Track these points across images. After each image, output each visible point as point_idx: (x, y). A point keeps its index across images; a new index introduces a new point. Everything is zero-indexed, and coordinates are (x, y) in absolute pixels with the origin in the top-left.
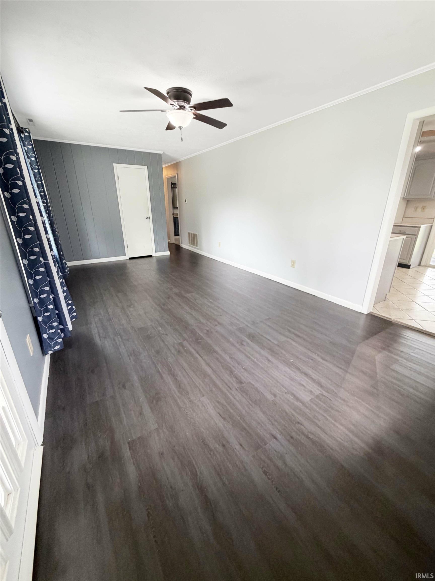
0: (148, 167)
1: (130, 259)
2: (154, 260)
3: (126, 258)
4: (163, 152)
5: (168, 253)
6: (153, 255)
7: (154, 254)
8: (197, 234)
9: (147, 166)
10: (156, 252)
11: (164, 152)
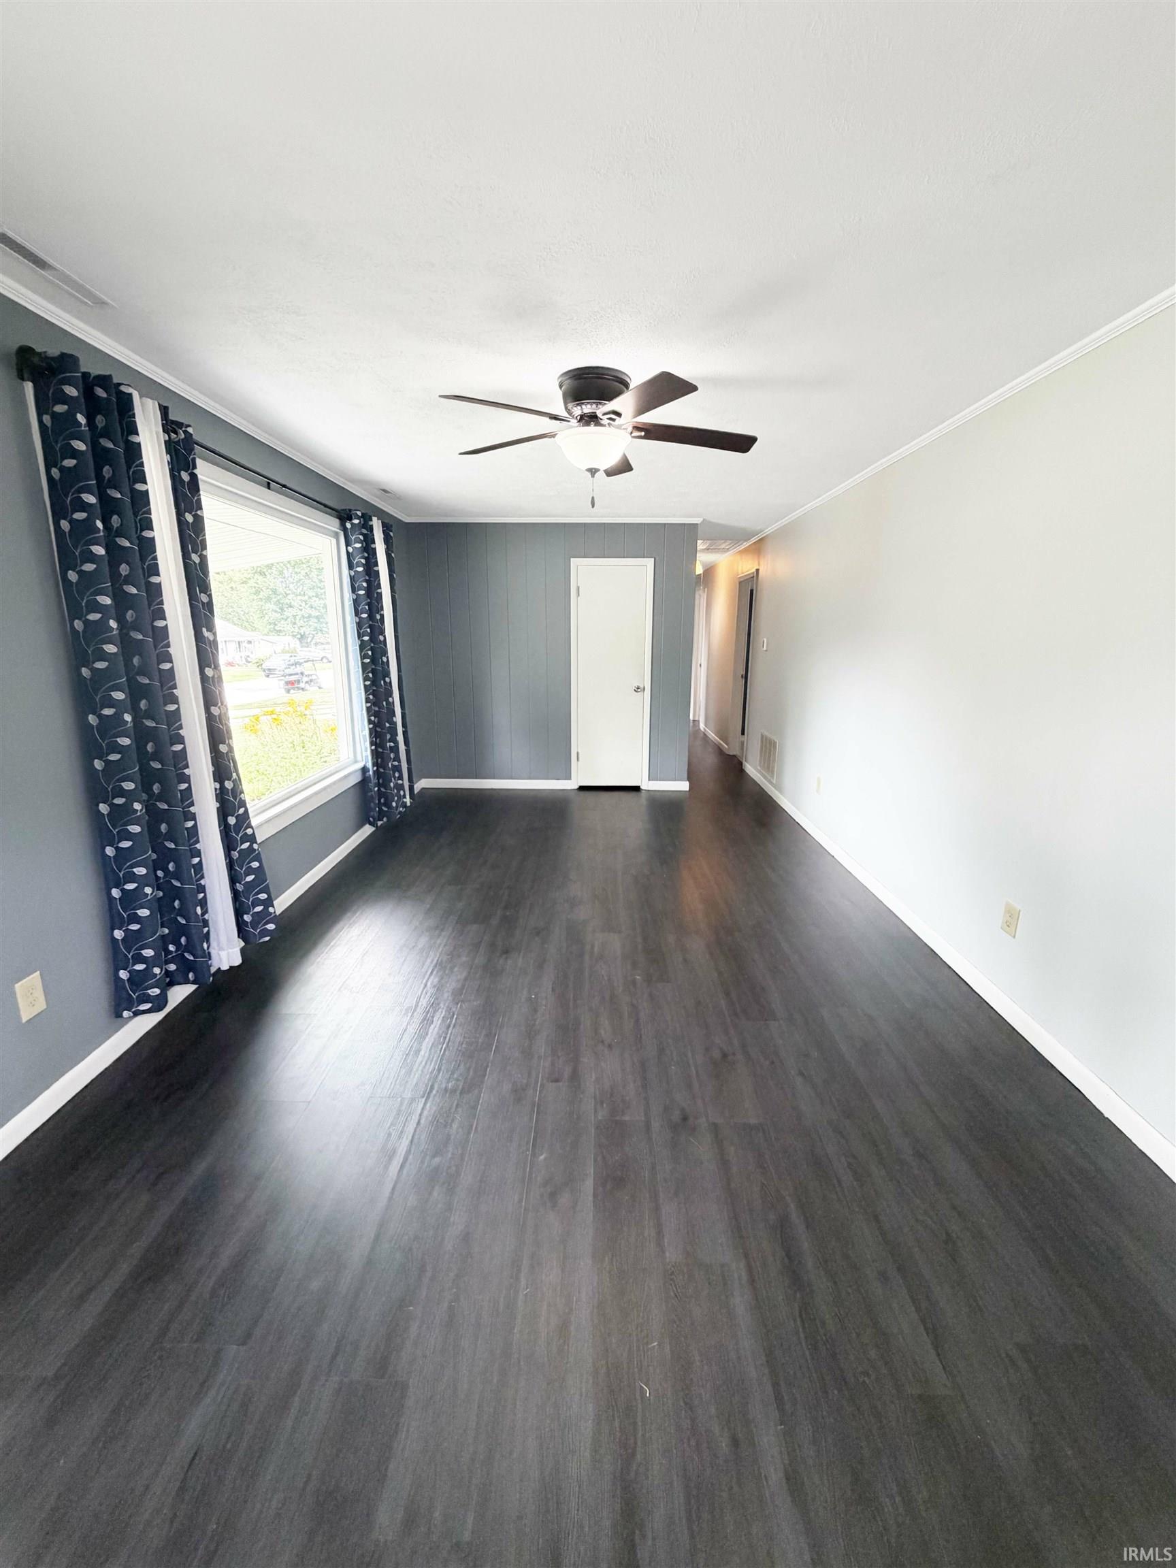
0: (657, 559)
1: (582, 788)
2: (643, 799)
3: (571, 785)
4: (702, 519)
5: (684, 786)
6: (641, 787)
7: (646, 785)
8: (776, 740)
9: (653, 559)
10: (649, 780)
11: (704, 520)
